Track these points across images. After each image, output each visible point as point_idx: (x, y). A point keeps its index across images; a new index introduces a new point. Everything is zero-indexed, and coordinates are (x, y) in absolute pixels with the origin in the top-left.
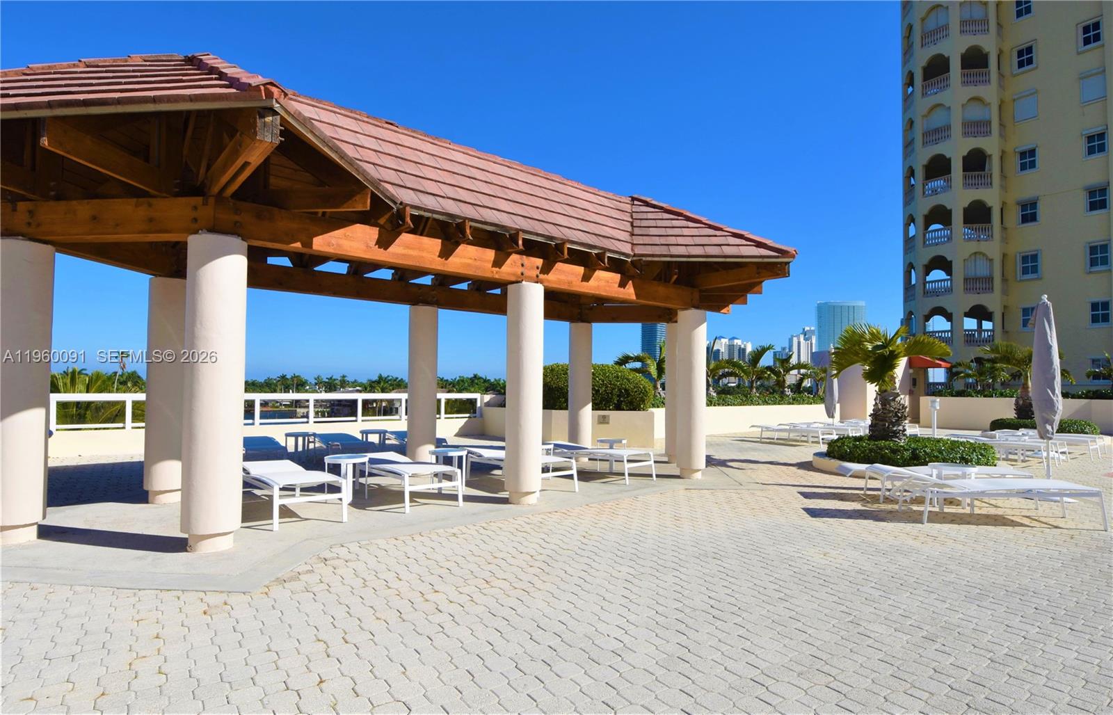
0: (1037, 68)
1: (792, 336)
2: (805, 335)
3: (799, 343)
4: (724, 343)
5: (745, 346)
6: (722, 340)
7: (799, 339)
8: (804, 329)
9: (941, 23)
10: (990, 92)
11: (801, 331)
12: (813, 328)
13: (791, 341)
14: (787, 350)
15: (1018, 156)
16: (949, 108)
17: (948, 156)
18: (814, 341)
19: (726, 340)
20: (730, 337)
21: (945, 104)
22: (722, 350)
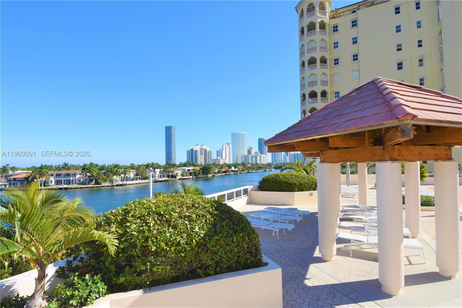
0: (340, 66)
1: (223, 145)
2: (228, 144)
3: (226, 147)
4: (199, 147)
5: (207, 148)
6: (198, 146)
7: (226, 146)
8: (227, 142)
9: (314, 46)
10: (327, 71)
11: (226, 143)
12: (230, 142)
13: (223, 146)
14: (222, 150)
15: (334, 93)
16: (317, 75)
17: (316, 91)
18: (231, 147)
19: (200, 146)
20: (201, 145)
21: (315, 74)
22: (198, 150)
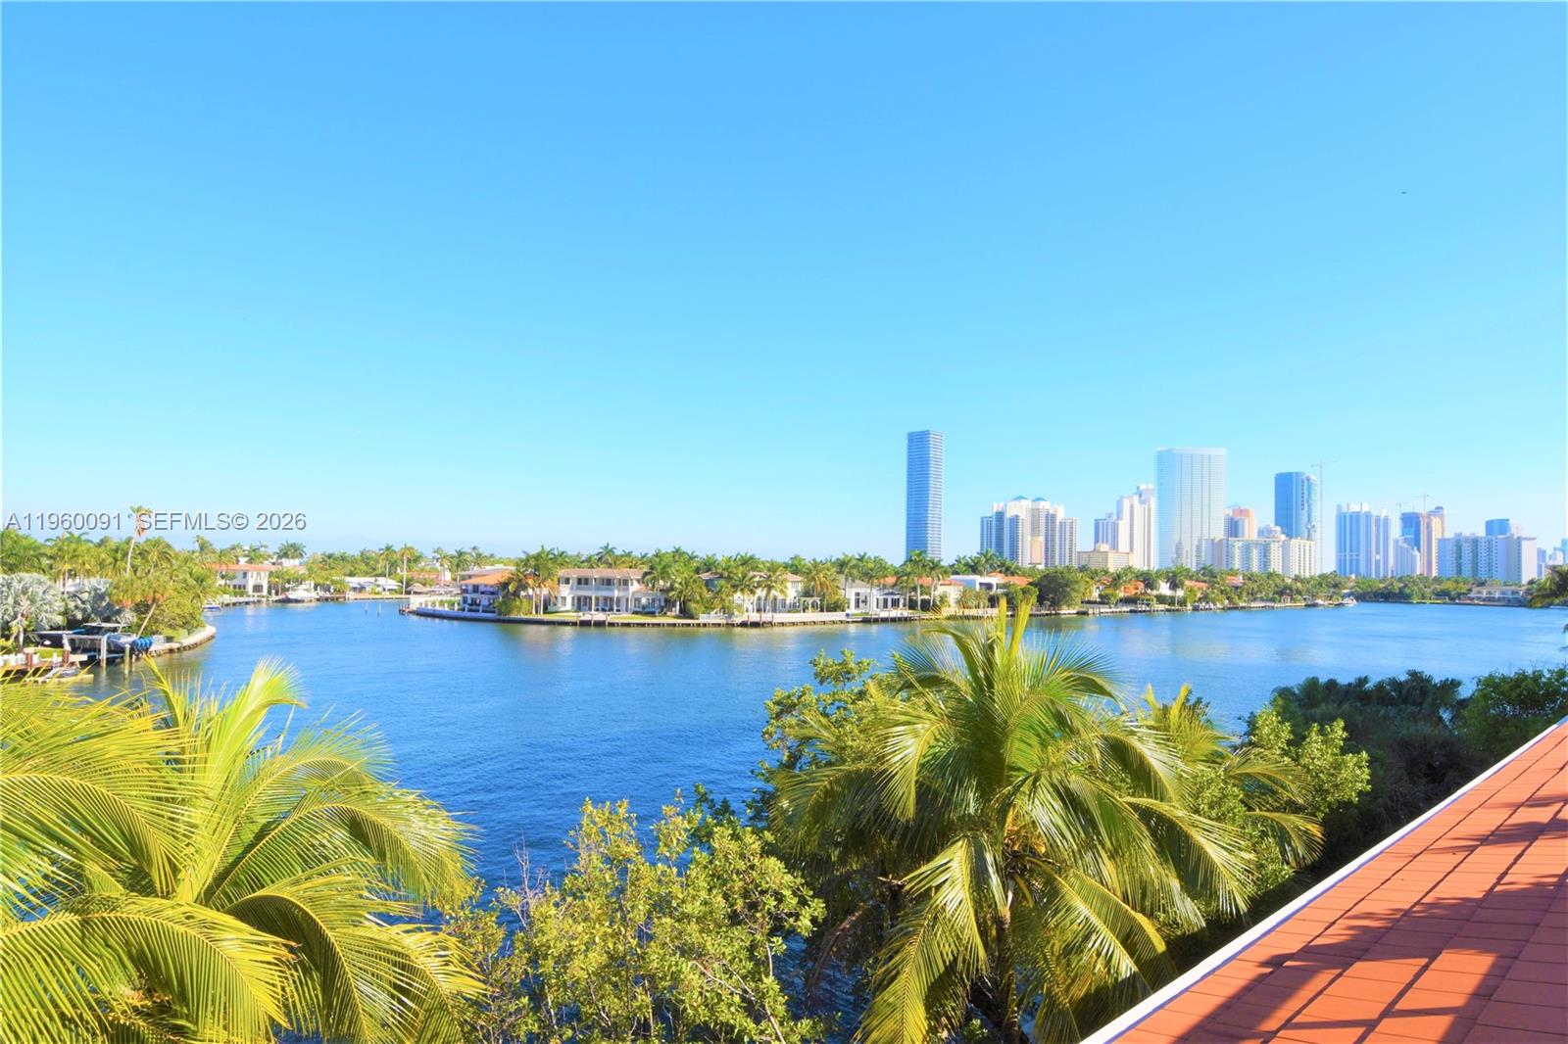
1: (1122, 498)
2: (1140, 496)
3: (1132, 507)
4: (1025, 506)
5: (1056, 510)
6: (1023, 502)
7: (1131, 502)
8: (1138, 488)
11: (1135, 490)
12: (1151, 486)
13: (1120, 504)
14: (1115, 518)
18: (1153, 505)
19: (1029, 502)
20: (1033, 498)
22: (1023, 516)
